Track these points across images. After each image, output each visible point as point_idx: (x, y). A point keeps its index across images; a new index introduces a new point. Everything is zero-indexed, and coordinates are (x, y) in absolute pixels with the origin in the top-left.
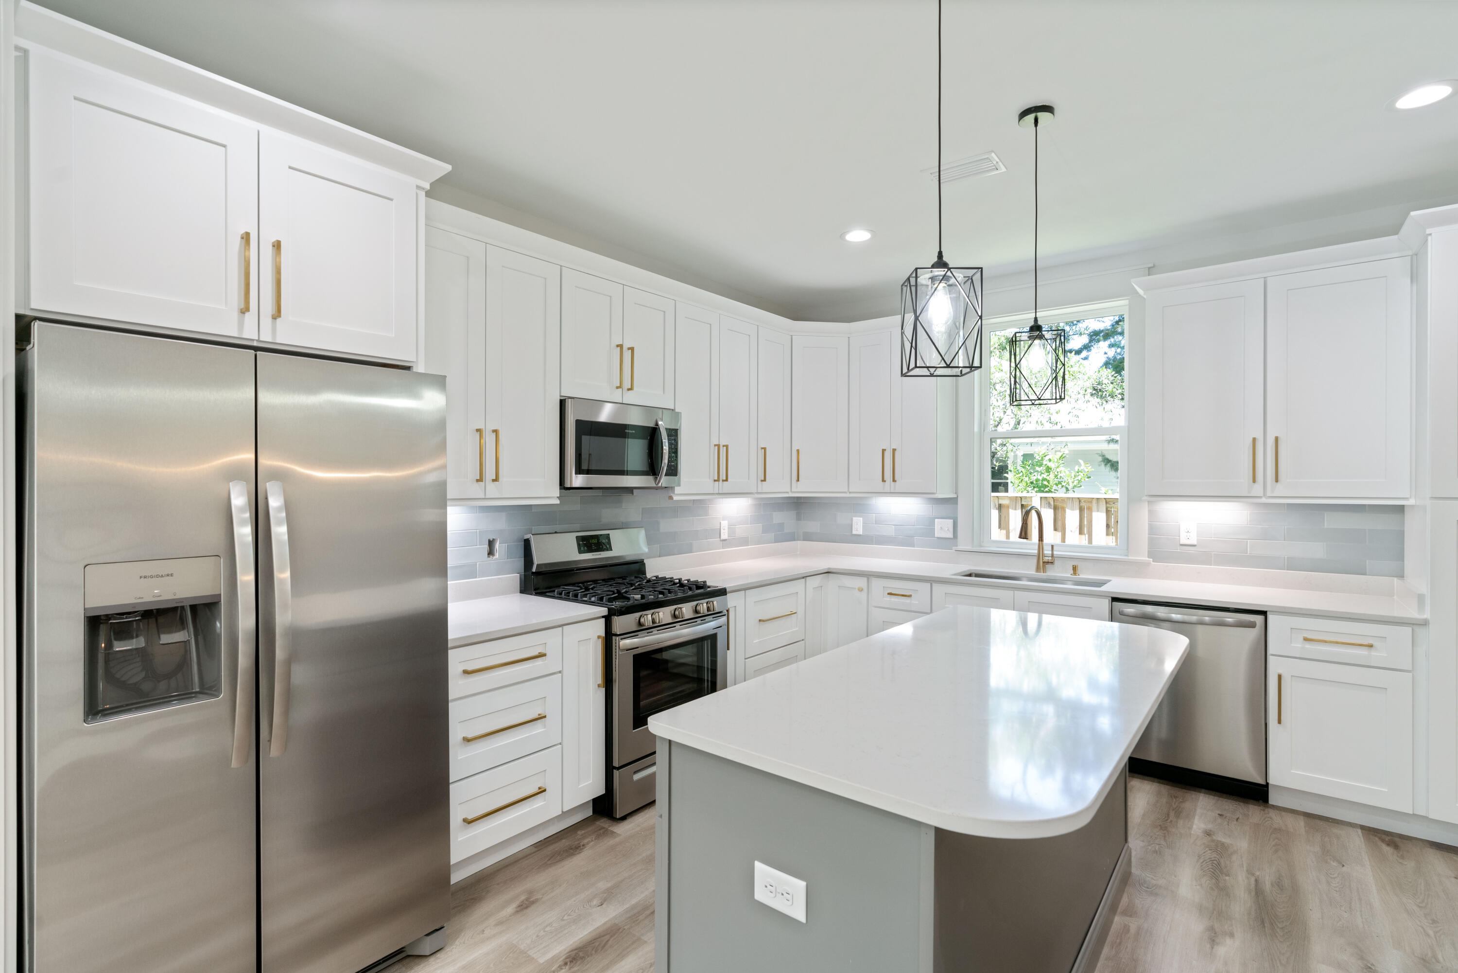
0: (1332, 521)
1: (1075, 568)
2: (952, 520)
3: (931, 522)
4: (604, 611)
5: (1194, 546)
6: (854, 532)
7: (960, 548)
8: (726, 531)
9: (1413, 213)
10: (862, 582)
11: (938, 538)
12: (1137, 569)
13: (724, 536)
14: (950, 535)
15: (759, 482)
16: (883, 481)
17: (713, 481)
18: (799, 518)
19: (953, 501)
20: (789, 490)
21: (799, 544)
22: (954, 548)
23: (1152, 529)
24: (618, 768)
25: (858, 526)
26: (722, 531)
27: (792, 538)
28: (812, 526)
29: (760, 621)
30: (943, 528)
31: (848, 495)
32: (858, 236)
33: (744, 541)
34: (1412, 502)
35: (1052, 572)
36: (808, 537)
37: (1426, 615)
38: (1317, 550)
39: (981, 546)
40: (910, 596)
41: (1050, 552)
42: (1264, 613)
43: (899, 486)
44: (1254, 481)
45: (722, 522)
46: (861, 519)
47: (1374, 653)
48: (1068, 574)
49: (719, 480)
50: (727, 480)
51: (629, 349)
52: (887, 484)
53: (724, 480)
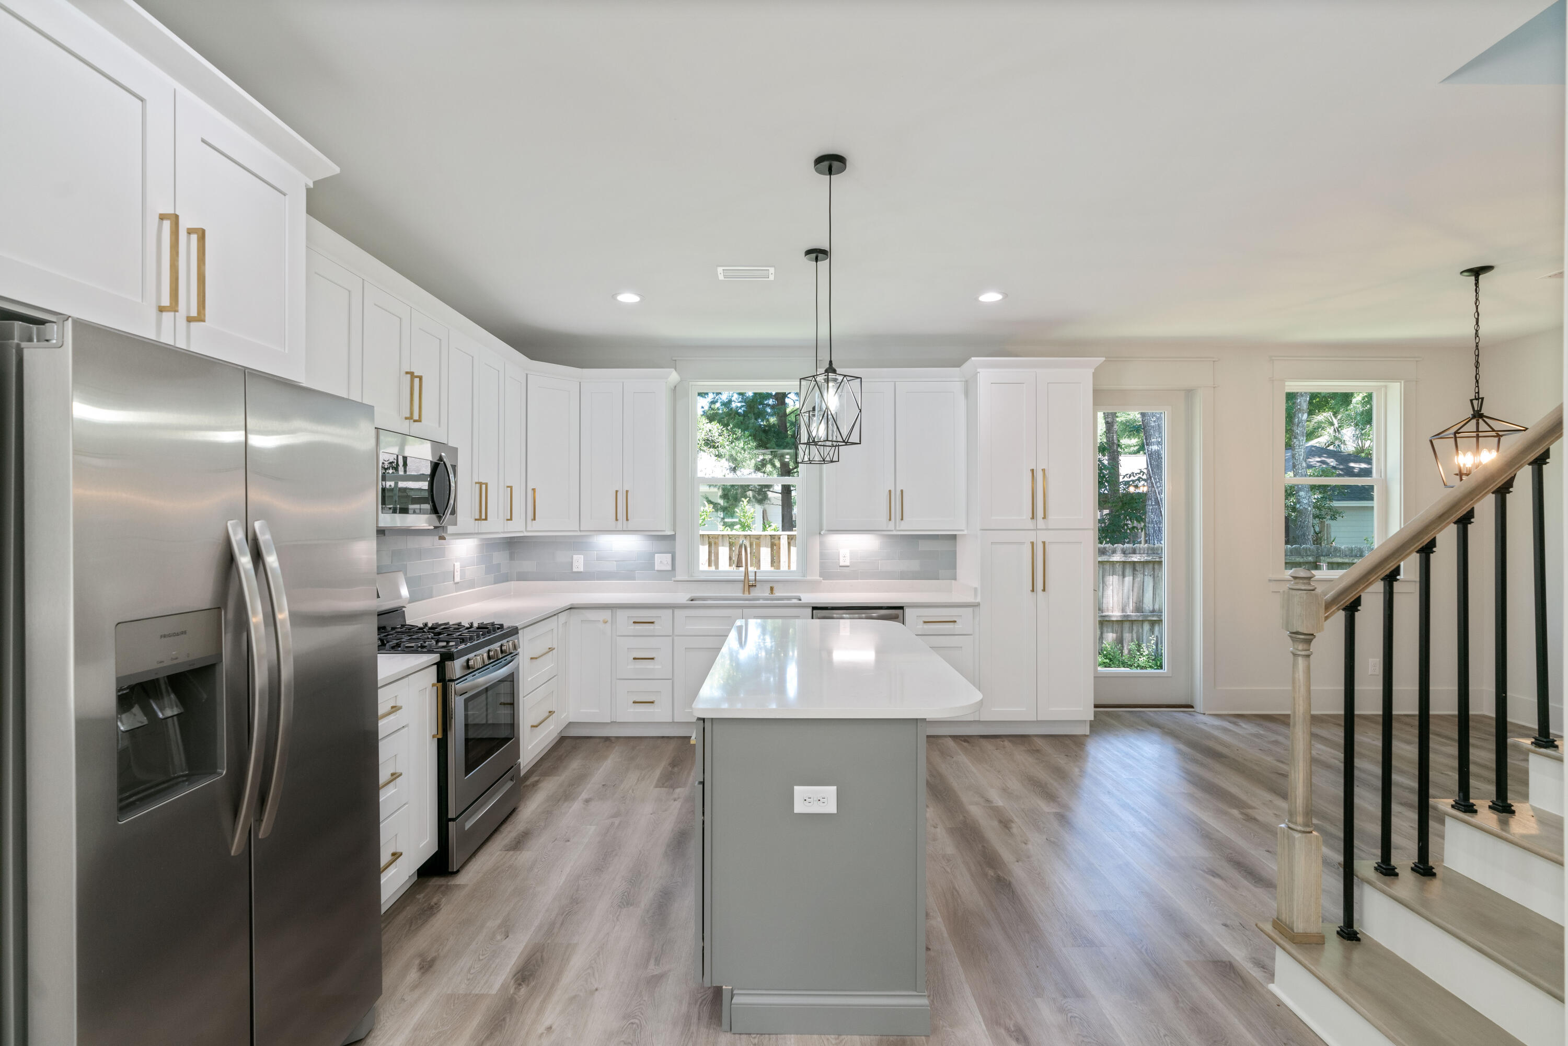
0: (924, 546)
1: (772, 589)
2: (671, 555)
3: (651, 557)
4: (435, 657)
5: (848, 566)
6: (575, 570)
7: (678, 578)
8: (459, 573)
9: (973, 358)
10: (606, 615)
11: (657, 571)
12: (813, 586)
13: (457, 579)
14: (669, 568)
15: (505, 521)
16: (617, 520)
17: (474, 520)
18: (512, 557)
19: (672, 538)
20: (524, 530)
21: (513, 585)
22: (673, 579)
23: (822, 556)
24: (453, 820)
25: (579, 563)
26: (456, 573)
27: (506, 578)
28: (528, 565)
29: (531, 658)
30: (662, 561)
31: (579, 533)
32: (628, 298)
33: (471, 584)
34: (965, 532)
35: (755, 593)
36: (522, 577)
37: (978, 600)
38: (914, 565)
39: (692, 576)
40: (652, 623)
41: (754, 578)
42: (901, 608)
43: (631, 525)
44: (890, 520)
45: (456, 564)
46: (582, 556)
47: (956, 626)
48: (767, 594)
49: (480, 519)
50: (486, 519)
51: (417, 377)
52: (620, 522)
53: (483, 520)
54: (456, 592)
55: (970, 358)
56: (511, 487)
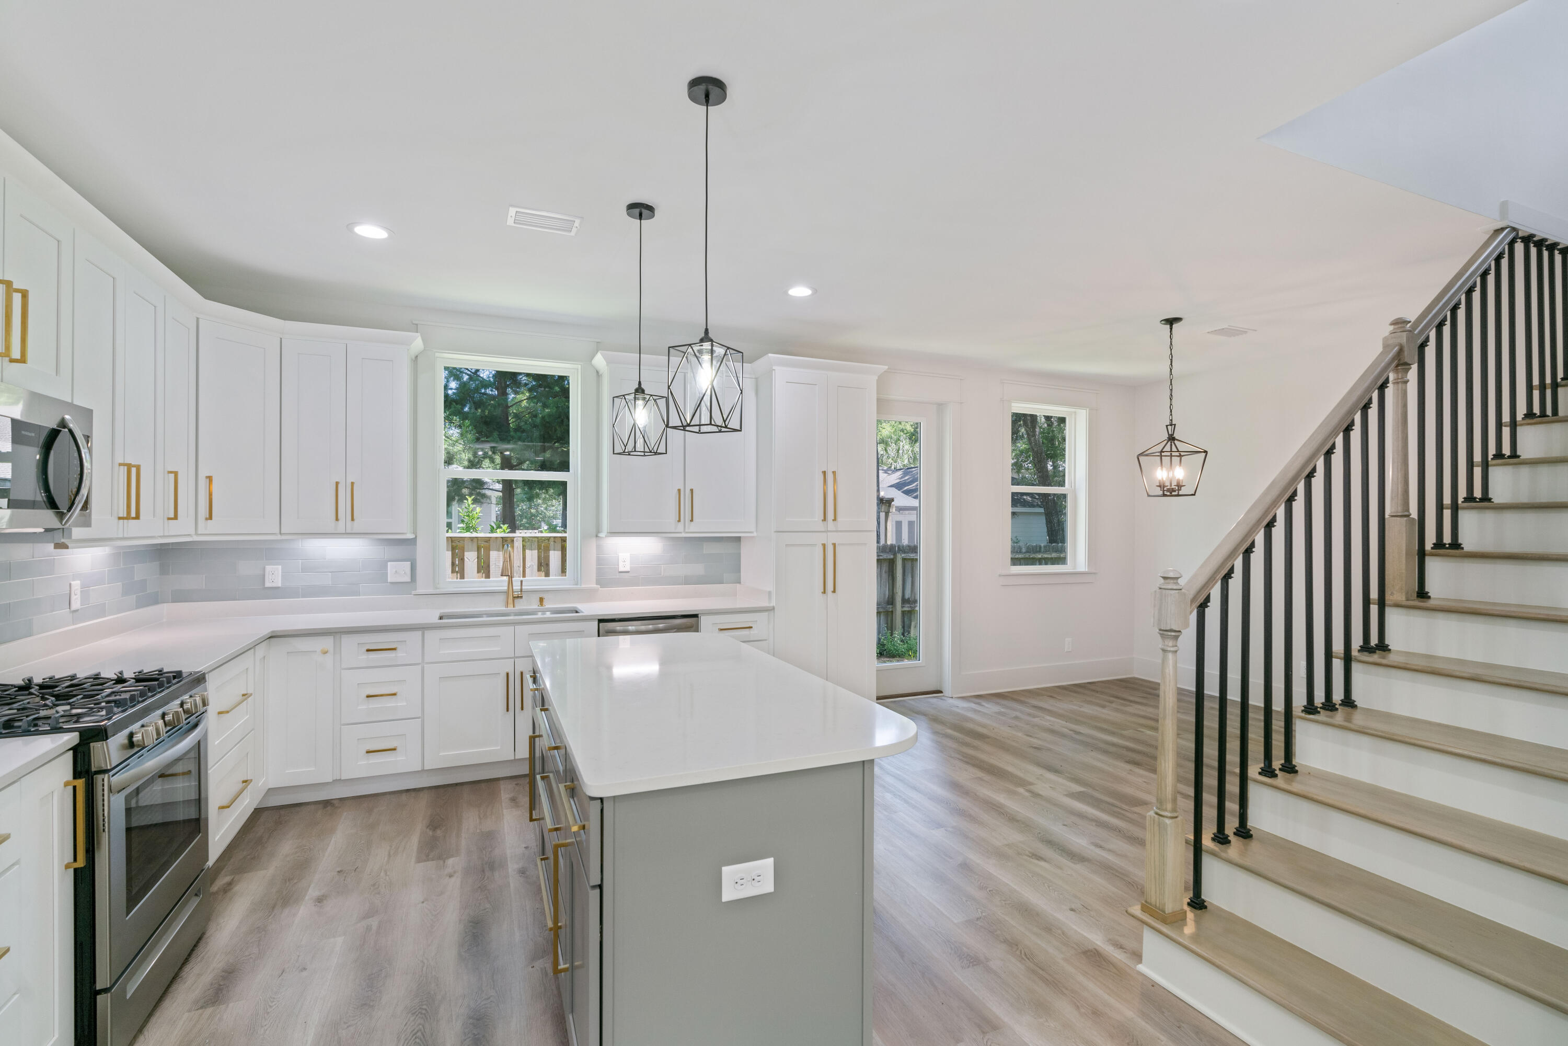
0: (709, 549)
1: (541, 600)
2: (409, 563)
3: (383, 566)
4: (71, 739)
5: (628, 572)
6: (268, 584)
7: (420, 591)
8: (79, 596)
9: (770, 355)
10: (327, 643)
11: (391, 583)
12: (589, 595)
13: (76, 604)
14: (408, 579)
15: (166, 520)
16: (337, 519)
17: (116, 520)
18: (164, 570)
19: (413, 542)
20: (193, 532)
21: (166, 609)
22: (413, 592)
23: (599, 561)
24: (106, 990)
25: (275, 575)
26: (73, 598)
27: (155, 600)
29: (220, 713)
30: (398, 571)
31: (279, 537)
32: (370, 231)
33: (101, 611)
34: (755, 534)
35: (521, 605)
36: (180, 597)
37: (773, 604)
38: (698, 569)
39: (437, 588)
40: (395, 649)
41: (520, 588)
42: (696, 616)
43: (358, 526)
44: (679, 521)
45: (72, 582)
46: (280, 567)
47: (752, 632)
48: (535, 606)
49: (128, 517)
50: (137, 517)
51: (17, 291)
52: (341, 523)
53: (133, 518)
54: (74, 624)
55: (767, 354)
56: (176, 474)
